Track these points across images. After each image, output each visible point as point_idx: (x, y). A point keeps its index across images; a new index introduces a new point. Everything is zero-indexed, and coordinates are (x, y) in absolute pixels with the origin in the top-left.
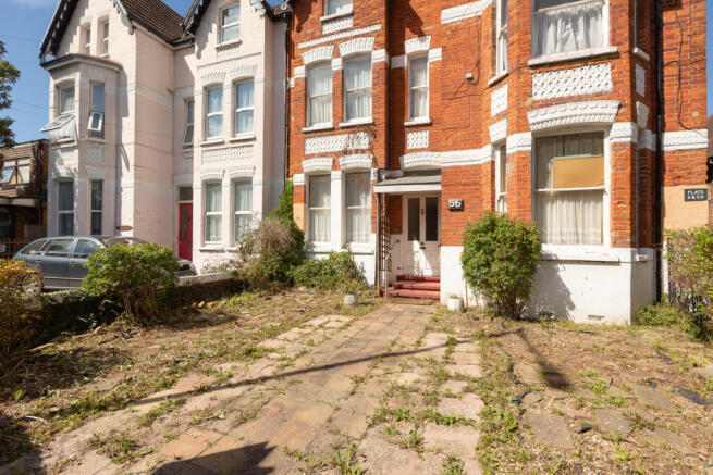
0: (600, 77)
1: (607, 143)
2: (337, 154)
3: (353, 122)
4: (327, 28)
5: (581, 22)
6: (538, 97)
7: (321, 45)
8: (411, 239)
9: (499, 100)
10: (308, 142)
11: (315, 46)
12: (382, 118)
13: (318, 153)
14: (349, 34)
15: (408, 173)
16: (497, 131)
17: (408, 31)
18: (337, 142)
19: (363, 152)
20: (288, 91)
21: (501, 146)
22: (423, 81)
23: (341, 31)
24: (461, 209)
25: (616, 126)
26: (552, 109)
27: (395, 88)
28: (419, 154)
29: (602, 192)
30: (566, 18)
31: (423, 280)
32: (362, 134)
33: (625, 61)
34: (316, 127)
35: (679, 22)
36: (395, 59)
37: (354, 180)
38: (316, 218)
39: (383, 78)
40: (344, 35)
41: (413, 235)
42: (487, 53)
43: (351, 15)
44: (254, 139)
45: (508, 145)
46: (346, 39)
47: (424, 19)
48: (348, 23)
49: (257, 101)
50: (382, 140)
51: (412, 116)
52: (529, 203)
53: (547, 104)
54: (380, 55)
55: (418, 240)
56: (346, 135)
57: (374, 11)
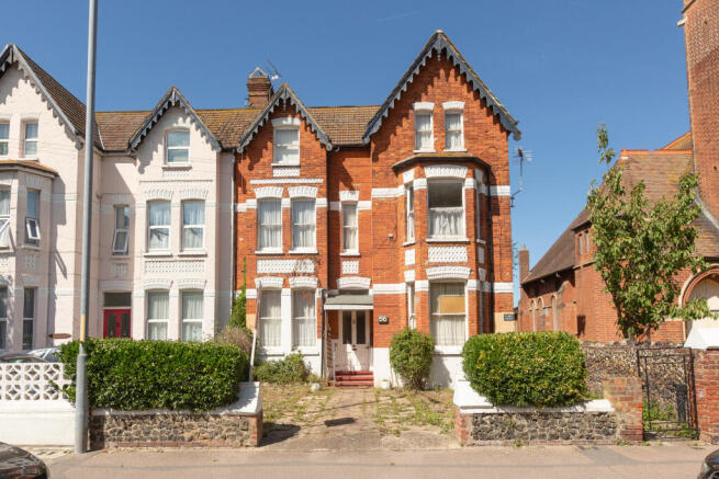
0: (461, 254)
1: (466, 289)
2: (287, 275)
3: (299, 250)
4: (277, 173)
5: (452, 218)
6: (431, 260)
7: (271, 185)
8: (345, 343)
9: (410, 257)
10: (260, 263)
11: (267, 185)
12: (325, 251)
13: (269, 272)
14: (296, 181)
15: (343, 292)
16: (410, 275)
17: (341, 184)
18: (288, 266)
19: (309, 275)
20: (236, 214)
21: (412, 285)
22: (353, 222)
23: (289, 178)
24: (387, 323)
25: (469, 281)
26: (439, 268)
27: (333, 226)
28: (352, 278)
29: (464, 316)
30: (444, 214)
31: (355, 373)
32: (308, 261)
33: (473, 246)
34: (266, 250)
35: (499, 222)
36: (332, 203)
37: (301, 297)
38: (266, 326)
39: (325, 220)
40: (292, 181)
41: (347, 339)
42: (401, 224)
43: (299, 167)
44: (206, 256)
45: (416, 286)
46: (294, 185)
47: (354, 177)
48: (296, 172)
49: (208, 222)
50: (325, 267)
51: (345, 248)
52: (428, 321)
53: (437, 265)
54: (322, 202)
55: (350, 343)
56: (295, 261)
57: (318, 168)
